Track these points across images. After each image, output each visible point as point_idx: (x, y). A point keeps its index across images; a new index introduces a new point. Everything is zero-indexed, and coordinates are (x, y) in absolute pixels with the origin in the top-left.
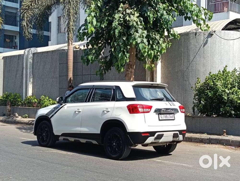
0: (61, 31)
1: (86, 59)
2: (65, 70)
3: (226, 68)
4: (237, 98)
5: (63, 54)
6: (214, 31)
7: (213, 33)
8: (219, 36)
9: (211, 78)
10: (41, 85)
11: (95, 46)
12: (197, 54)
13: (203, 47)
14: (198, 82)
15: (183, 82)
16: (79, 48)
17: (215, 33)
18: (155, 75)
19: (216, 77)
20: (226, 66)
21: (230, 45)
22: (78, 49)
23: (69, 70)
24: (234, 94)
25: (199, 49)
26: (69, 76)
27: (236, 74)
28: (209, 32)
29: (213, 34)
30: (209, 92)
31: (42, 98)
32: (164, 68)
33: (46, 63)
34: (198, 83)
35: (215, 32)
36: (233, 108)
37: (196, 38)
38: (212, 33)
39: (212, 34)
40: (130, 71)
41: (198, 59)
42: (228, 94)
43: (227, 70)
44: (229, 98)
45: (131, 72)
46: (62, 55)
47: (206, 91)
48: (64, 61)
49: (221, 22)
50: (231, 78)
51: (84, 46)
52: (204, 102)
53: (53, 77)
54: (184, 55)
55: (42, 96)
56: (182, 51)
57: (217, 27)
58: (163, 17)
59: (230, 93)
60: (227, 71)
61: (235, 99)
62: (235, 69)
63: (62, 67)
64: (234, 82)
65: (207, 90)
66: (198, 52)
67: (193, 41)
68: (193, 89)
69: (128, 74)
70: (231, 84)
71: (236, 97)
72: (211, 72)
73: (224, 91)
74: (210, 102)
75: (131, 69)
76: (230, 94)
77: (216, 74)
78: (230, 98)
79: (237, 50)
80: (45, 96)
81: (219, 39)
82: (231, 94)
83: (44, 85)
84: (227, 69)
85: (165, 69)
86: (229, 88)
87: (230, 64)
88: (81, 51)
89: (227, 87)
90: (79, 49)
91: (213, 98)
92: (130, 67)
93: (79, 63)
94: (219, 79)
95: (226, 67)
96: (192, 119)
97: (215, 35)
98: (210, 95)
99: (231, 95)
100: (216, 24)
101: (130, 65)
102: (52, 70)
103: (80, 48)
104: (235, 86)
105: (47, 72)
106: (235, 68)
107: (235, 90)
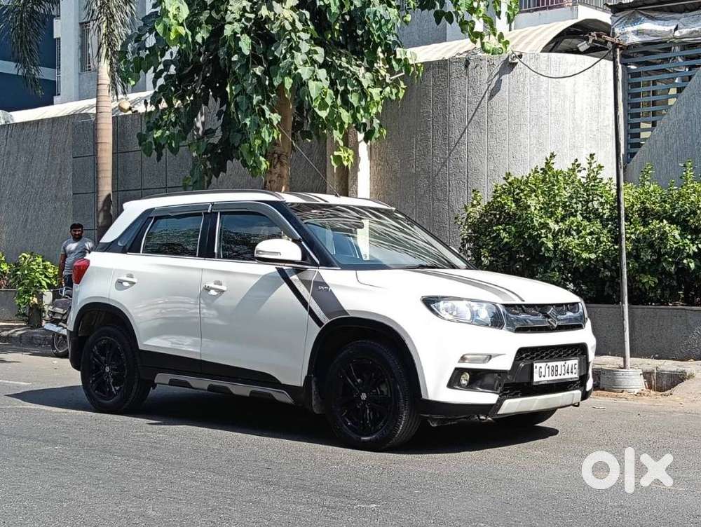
0: (91, 64)
1: (153, 142)
2: (91, 174)
3: (552, 161)
4: (579, 244)
5: (84, 126)
6: (517, 54)
7: (517, 60)
8: (532, 68)
9: (509, 191)
10: (20, 222)
11: (177, 103)
12: (472, 122)
13: (488, 102)
14: (475, 202)
15: (433, 204)
16: (130, 109)
17: (522, 60)
19: (522, 187)
20: (553, 156)
21: (565, 96)
22: (127, 111)
23: (100, 176)
24: (572, 235)
25: (478, 107)
26: (100, 193)
27: (578, 178)
28: (504, 56)
29: (516, 63)
30: (502, 231)
31: (23, 259)
32: (378, 165)
33: (33, 156)
34: (473, 206)
35: (520, 56)
36: (569, 275)
37: (467, 74)
38: (512, 59)
39: (514, 63)
40: (276, 173)
41: (474, 137)
42: (556, 235)
43: (553, 166)
44: (558, 245)
45: (280, 176)
46: (81, 131)
47: (494, 228)
48: (87, 148)
49: (540, 31)
50: (565, 188)
51: (146, 103)
52: (489, 258)
53: (56, 196)
54: (433, 126)
55: (24, 254)
56: (429, 115)
57: (528, 44)
58: (367, 10)
59: (560, 230)
60: (555, 170)
61: (574, 247)
62: (577, 163)
63: (82, 165)
64: (574, 201)
65: (496, 225)
66: (473, 116)
67: (458, 85)
68: (460, 223)
69: (270, 182)
70: (565, 206)
71: (577, 241)
72: (512, 174)
73: (545, 225)
74: (504, 259)
75: (278, 166)
76: (562, 233)
77: (523, 177)
78: (559, 247)
79: (584, 109)
80: (31, 254)
81: (532, 78)
82: (563, 236)
83: (29, 221)
84: (553, 163)
85: (381, 167)
86: (560, 217)
87: (565, 151)
88: (136, 117)
89: (553, 214)
90: (130, 112)
91: (513, 247)
92: (276, 160)
93: (131, 154)
94: (533, 191)
95: (551, 157)
97: (520, 65)
98: (506, 240)
99: (562, 238)
100: (527, 36)
101: (276, 155)
102: (53, 176)
103: (134, 109)
104: (576, 211)
105: (39, 183)
106: (577, 160)
107: (575, 224)
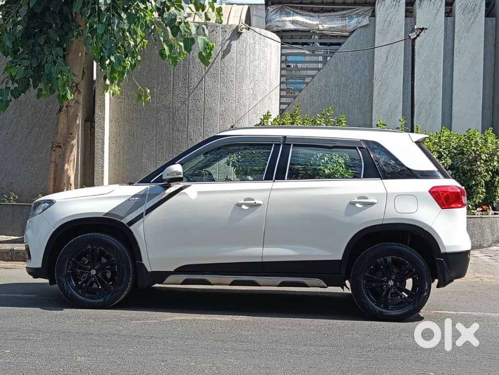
12: (209, 73)
13: (221, 60)
18: (100, 113)
25: (214, 62)
28: (234, 26)
38: (241, 30)
39: (241, 33)
41: (210, 84)
45: (77, 102)
66: (209, 68)
81: (251, 46)
92: (75, 88)
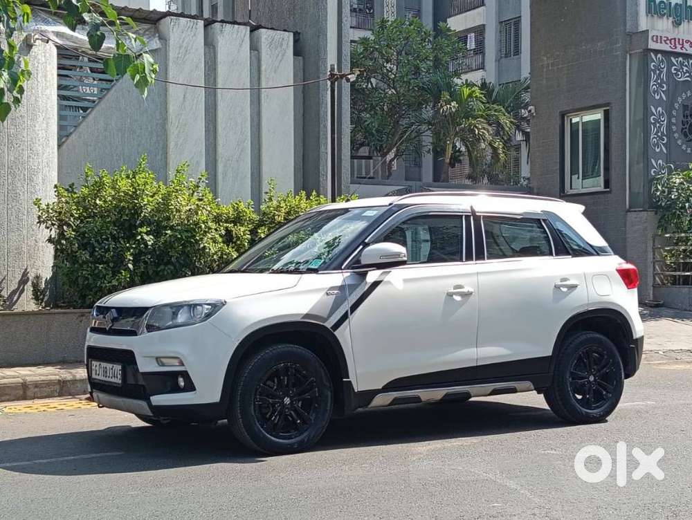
96: (79, 319)
